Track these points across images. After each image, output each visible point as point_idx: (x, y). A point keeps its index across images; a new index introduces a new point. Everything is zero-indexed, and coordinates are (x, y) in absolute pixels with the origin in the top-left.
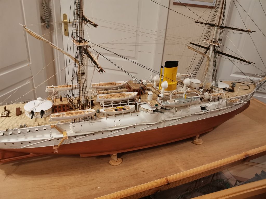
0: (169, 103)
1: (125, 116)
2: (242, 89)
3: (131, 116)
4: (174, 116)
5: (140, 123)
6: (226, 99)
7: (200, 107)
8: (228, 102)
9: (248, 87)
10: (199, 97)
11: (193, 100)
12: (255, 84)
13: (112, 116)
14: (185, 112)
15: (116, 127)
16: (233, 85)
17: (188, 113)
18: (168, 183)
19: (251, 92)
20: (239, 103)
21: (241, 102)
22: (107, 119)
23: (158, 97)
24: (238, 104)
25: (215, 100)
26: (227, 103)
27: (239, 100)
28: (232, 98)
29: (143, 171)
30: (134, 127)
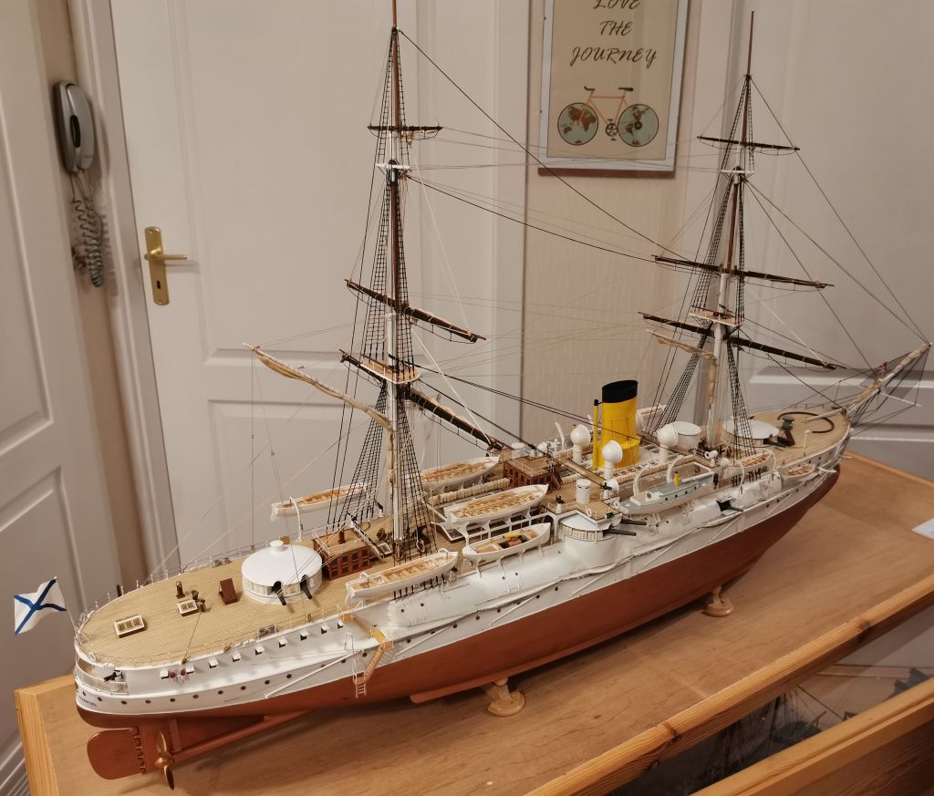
0: (639, 504)
1: (529, 557)
2: (814, 432)
3: (544, 556)
4: (656, 538)
5: (571, 574)
6: (779, 470)
7: (715, 502)
8: (786, 478)
9: (827, 423)
10: (711, 476)
11: (697, 486)
12: (846, 412)
13: (494, 563)
14: (680, 524)
15: (511, 594)
16: (787, 425)
17: (689, 526)
18: (676, 737)
19: (840, 439)
20: (815, 475)
21: (820, 472)
22: (483, 573)
23: (605, 491)
24: (813, 480)
25: (752, 476)
26: (782, 480)
27: (814, 466)
28: (792, 464)
29: (597, 717)
30: (557, 589)
